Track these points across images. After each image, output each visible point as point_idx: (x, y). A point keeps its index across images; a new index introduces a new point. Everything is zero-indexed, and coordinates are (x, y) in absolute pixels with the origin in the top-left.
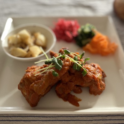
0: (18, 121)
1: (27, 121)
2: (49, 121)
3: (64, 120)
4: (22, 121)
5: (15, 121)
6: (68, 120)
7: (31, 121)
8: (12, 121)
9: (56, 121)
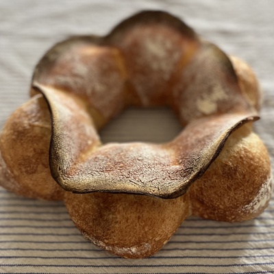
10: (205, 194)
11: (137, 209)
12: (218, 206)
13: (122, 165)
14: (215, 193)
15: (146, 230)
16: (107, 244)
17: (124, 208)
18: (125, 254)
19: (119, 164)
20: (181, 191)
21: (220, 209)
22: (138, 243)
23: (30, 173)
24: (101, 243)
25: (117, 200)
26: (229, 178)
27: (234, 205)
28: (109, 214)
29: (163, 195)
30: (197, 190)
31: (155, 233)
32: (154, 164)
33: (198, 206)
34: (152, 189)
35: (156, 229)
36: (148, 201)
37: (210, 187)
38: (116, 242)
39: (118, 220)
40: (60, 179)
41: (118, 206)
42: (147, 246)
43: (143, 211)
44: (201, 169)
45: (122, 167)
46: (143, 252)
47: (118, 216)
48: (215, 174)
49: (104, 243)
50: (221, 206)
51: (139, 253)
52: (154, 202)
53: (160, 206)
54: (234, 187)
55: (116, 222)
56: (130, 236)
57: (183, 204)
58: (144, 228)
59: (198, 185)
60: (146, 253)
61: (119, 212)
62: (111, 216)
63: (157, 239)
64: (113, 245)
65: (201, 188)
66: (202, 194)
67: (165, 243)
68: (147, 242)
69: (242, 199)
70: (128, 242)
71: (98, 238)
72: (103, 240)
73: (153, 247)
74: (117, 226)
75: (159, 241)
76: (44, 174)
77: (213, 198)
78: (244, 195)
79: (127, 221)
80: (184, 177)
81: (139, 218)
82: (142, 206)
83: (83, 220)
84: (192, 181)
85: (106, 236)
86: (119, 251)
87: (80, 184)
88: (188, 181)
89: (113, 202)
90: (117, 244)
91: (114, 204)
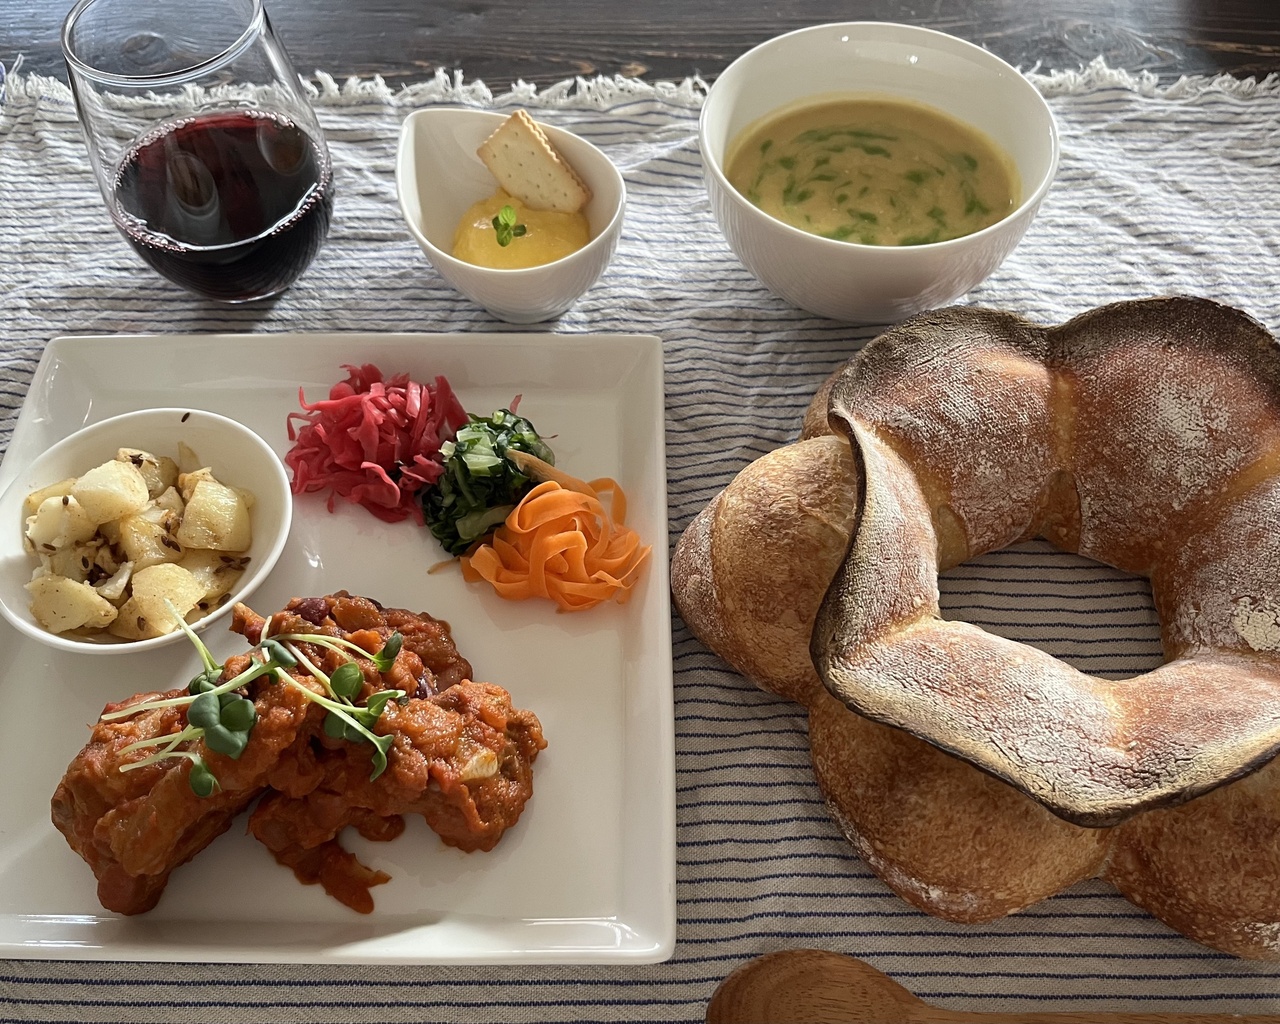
0: (57, 982)
1: (102, 983)
2: (212, 983)
3: (289, 983)
4: (77, 982)
5: (42, 981)
6: (310, 983)
7: (122, 983)
8: (27, 981)
9: (249, 984)
10: (1163, 849)
11: (981, 810)
12: (1185, 891)
13: (982, 692)
14: (1191, 858)
15: (984, 865)
16: (878, 853)
17: (950, 794)
18: (907, 893)
19: (975, 686)
20: (1108, 817)
21: (1186, 899)
22: (953, 886)
23: (761, 619)
24: (865, 844)
25: (942, 769)
26: (1245, 840)
27: (1228, 908)
28: (911, 792)
29: (1059, 808)
30: (1145, 829)
31: (1001, 880)
32: (1062, 723)
33: (1130, 867)
34: (1038, 782)
35: (1007, 874)
36: (1014, 802)
37: (1186, 839)
38: (902, 858)
39: (926, 812)
40: (826, 663)
41: (940, 782)
42: (969, 901)
43: (995, 821)
44: (1183, 789)
45: (980, 697)
46: (955, 908)
47: (931, 805)
48: (1213, 815)
49: (874, 847)
50: (1191, 896)
51: (942, 907)
52: (1027, 812)
53: (1039, 826)
54: (1248, 867)
55: (921, 817)
56: (941, 860)
57: (1094, 845)
58: (980, 858)
59: (1153, 820)
60: (959, 914)
61: (936, 798)
62: (913, 798)
63: (999, 896)
64: (891, 862)
65: (1160, 832)
66: (1154, 845)
67: (1012, 911)
68: (973, 891)
69: (1256, 904)
70: (929, 872)
71: (861, 829)
72: (871, 840)
73: (980, 908)
74: (919, 824)
75: (1003, 902)
76: (790, 632)
77: (1181, 867)
78: (1269, 898)
79: (947, 826)
80: (1129, 787)
81: (978, 831)
82: (996, 807)
83: (842, 775)
84: (1146, 806)
85: (884, 834)
86: (898, 878)
87: (868, 694)
88: (1135, 801)
89: (931, 769)
90: (900, 864)
91: (930, 775)
